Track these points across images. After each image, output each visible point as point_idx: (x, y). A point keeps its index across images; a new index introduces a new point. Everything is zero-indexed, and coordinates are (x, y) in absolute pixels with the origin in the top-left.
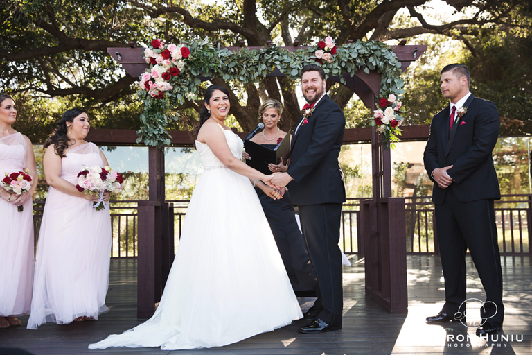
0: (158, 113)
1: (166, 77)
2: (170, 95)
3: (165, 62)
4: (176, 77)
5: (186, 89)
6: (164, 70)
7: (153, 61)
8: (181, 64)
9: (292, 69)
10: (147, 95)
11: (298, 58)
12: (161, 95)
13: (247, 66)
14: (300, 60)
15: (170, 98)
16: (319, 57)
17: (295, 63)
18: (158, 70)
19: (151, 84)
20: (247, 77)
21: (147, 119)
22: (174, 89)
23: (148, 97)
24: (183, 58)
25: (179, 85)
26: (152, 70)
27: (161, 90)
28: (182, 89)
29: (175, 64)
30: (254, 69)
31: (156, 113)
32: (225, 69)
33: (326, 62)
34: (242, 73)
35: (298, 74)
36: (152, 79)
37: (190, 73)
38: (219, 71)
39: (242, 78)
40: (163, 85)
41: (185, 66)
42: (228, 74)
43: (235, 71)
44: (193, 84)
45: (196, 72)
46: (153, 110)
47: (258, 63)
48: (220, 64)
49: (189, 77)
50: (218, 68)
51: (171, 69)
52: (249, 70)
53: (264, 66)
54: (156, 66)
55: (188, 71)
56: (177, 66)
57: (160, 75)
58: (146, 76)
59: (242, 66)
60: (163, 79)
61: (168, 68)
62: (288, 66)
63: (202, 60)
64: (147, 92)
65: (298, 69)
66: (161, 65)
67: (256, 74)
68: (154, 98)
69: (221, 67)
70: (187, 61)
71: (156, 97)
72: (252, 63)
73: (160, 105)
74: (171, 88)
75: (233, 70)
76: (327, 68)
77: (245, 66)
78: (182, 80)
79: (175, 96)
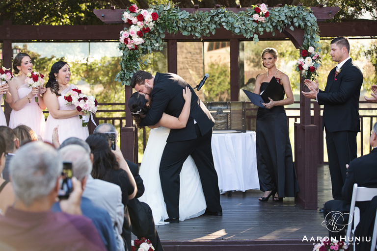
0: (134, 61)
1: (140, 34)
2: (142, 47)
3: (139, 23)
4: (147, 33)
5: (154, 42)
6: (138, 30)
7: (130, 23)
8: (151, 25)
9: (235, 28)
10: (125, 48)
11: (240, 20)
12: (137, 47)
13: (201, 24)
14: (242, 20)
15: (142, 49)
16: (256, 19)
17: (237, 24)
18: (134, 29)
19: (129, 40)
20: (201, 33)
21: (125, 65)
22: (145, 42)
23: (126, 49)
24: (153, 21)
25: (149, 39)
26: (130, 30)
27: (136, 44)
28: (151, 42)
29: (147, 24)
30: (206, 28)
31: (132, 61)
32: (184, 27)
33: (261, 23)
34: (198, 30)
35: (240, 32)
36: (130, 37)
37: (158, 31)
38: (180, 29)
39: (197, 35)
40: (138, 41)
41: (154, 26)
42: (186, 31)
43: (192, 29)
44: (159, 38)
45: (162, 30)
46: (130, 59)
47: (209, 23)
48: (181, 24)
49: (157, 33)
50: (179, 27)
51: (143, 28)
52: (202, 28)
53: (214, 26)
54: (133, 26)
55: (156, 29)
56: (149, 26)
57: (136, 33)
58: (125, 34)
59: (198, 25)
60: (137, 36)
61: (142, 27)
62: (232, 26)
63: (167, 24)
64: (126, 46)
65: (240, 28)
66: (136, 25)
67: (208, 31)
68: (131, 50)
69: (181, 26)
70: (156, 23)
71: (132, 49)
72: (205, 23)
73: (135, 55)
74: (143, 41)
75: (190, 29)
76: (262, 27)
77: (199, 25)
78: (152, 35)
79: (146, 48)
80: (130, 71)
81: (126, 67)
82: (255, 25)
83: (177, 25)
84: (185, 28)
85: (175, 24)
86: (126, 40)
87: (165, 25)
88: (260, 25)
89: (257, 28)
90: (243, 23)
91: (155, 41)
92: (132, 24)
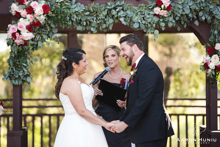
0: (23, 58)
1: (30, 28)
2: (32, 43)
3: (29, 16)
4: (38, 27)
5: (45, 37)
6: (28, 23)
7: (18, 16)
8: (42, 19)
9: (134, 23)
10: (13, 43)
11: (139, 13)
12: (26, 43)
13: (97, 18)
14: (142, 14)
15: (32, 45)
16: (157, 13)
17: (136, 18)
18: (23, 23)
19: (17, 35)
20: (96, 28)
21: (13, 63)
22: (35, 37)
23: (14, 45)
24: (44, 14)
25: (40, 34)
26: (19, 24)
27: (26, 39)
28: (42, 37)
29: (37, 18)
30: (103, 22)
31: (21, 58)
32: (78, 21)
33: (163, 17)
34: (93, 25)
35: (139, 27)
36: (19, 31)
37: (49, 25)
38: (73, 23)
39: (92, 29)
40: (27, 35)
41: (45, 19)
42: (81, 25)
43: (87, 23)
44: (51, 33)
45: (54, 24)
46: (18, 56)
47: (106, 17)
48: (75, 18)
49: (48, 28)
50: (72, 21)
51: (33, 22)
52: (98, 22)
53: (111, 21)
54: (21, 19)
55: (48, 23)
56: (39, 20)
57: (25, 27)
58: (13, 28)
59: (93, 19)
60: (27, 31)
61: (31, 21)
62: (131, 20)
63: (59, 17)
64: (14, 41)
65: (139, 23)
66: (25, 18)
67: (104, 26)
68: (19, 46)
69: (75, 20)
70: (48, 16)
71: (21, 45)
72: (101, 16)
73: (24, 52)
74: (34, 36)
75: (85, 23)
76: (164, 21)
77: (95, 19)
78: (43, 30)
79: (36, 43)
80: (19, 69)
81: (15, 64)
82: (156, 19)
83: (70, 19)
84: (79, 23)
85: (68, 18)
86: (14, 35)
87: (58, 19)
88: (161, 20)
89: (158, 23)
90: (143, 18)
91: (47, 37)
92: (21, 17)
